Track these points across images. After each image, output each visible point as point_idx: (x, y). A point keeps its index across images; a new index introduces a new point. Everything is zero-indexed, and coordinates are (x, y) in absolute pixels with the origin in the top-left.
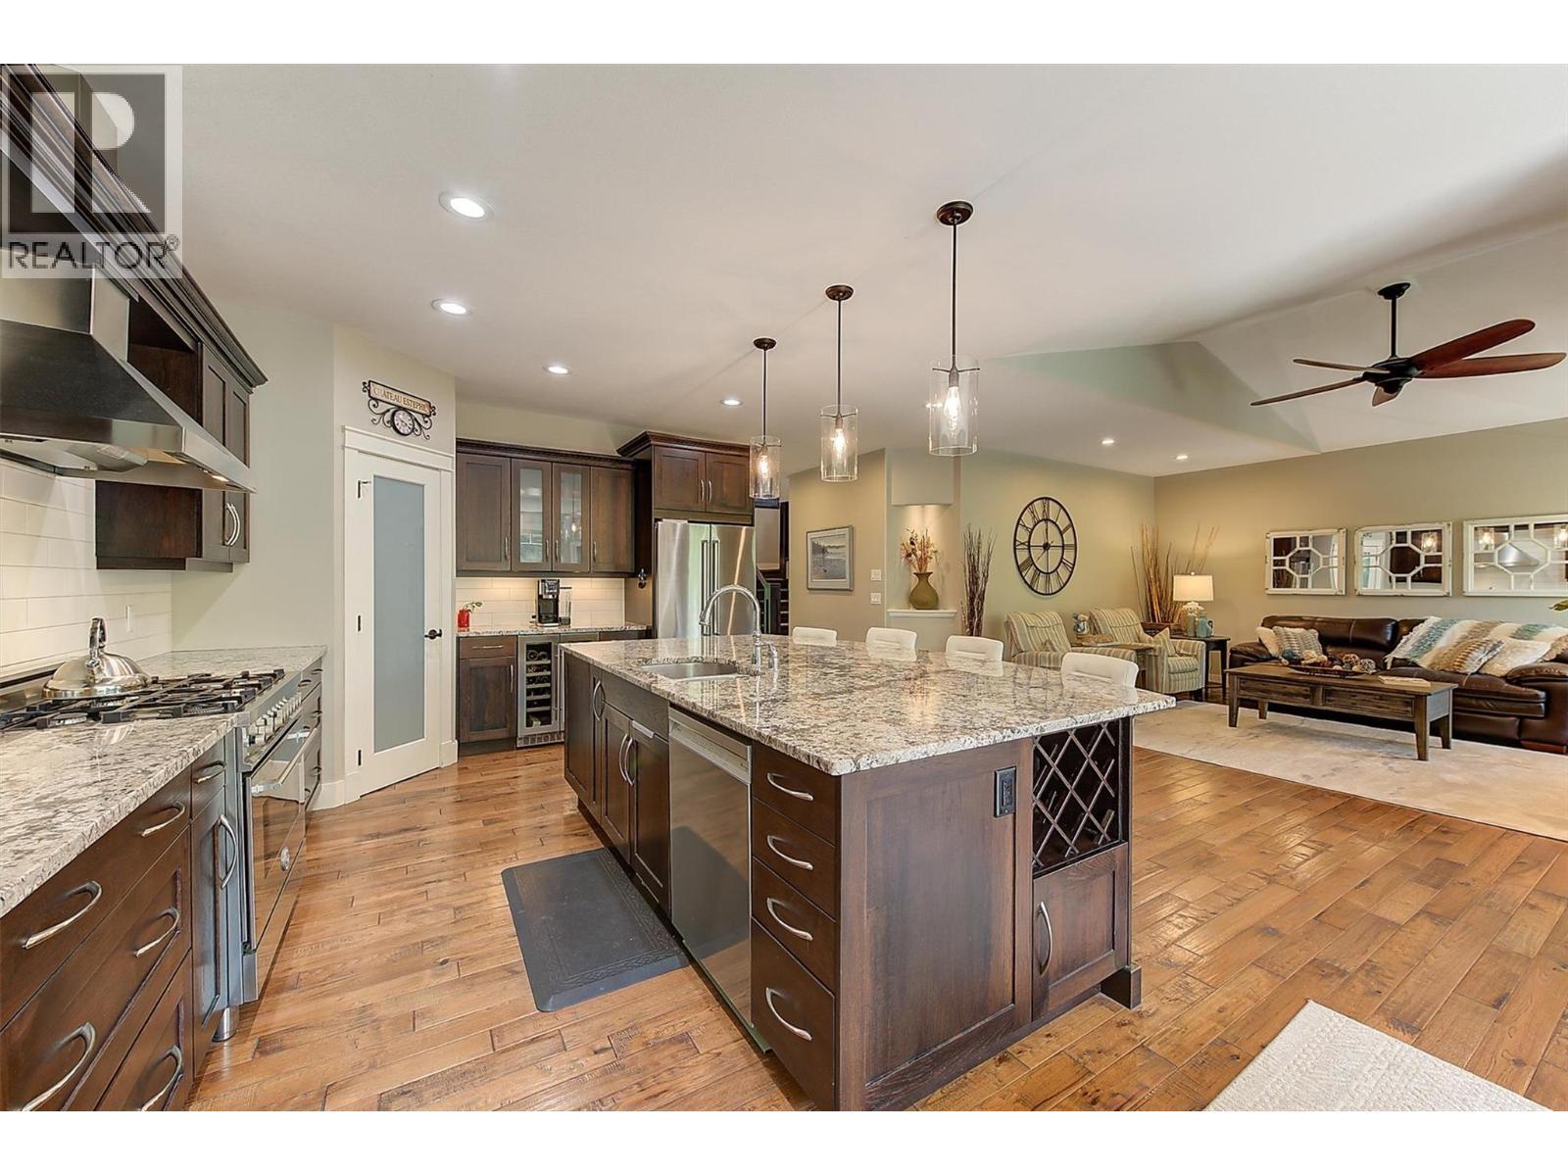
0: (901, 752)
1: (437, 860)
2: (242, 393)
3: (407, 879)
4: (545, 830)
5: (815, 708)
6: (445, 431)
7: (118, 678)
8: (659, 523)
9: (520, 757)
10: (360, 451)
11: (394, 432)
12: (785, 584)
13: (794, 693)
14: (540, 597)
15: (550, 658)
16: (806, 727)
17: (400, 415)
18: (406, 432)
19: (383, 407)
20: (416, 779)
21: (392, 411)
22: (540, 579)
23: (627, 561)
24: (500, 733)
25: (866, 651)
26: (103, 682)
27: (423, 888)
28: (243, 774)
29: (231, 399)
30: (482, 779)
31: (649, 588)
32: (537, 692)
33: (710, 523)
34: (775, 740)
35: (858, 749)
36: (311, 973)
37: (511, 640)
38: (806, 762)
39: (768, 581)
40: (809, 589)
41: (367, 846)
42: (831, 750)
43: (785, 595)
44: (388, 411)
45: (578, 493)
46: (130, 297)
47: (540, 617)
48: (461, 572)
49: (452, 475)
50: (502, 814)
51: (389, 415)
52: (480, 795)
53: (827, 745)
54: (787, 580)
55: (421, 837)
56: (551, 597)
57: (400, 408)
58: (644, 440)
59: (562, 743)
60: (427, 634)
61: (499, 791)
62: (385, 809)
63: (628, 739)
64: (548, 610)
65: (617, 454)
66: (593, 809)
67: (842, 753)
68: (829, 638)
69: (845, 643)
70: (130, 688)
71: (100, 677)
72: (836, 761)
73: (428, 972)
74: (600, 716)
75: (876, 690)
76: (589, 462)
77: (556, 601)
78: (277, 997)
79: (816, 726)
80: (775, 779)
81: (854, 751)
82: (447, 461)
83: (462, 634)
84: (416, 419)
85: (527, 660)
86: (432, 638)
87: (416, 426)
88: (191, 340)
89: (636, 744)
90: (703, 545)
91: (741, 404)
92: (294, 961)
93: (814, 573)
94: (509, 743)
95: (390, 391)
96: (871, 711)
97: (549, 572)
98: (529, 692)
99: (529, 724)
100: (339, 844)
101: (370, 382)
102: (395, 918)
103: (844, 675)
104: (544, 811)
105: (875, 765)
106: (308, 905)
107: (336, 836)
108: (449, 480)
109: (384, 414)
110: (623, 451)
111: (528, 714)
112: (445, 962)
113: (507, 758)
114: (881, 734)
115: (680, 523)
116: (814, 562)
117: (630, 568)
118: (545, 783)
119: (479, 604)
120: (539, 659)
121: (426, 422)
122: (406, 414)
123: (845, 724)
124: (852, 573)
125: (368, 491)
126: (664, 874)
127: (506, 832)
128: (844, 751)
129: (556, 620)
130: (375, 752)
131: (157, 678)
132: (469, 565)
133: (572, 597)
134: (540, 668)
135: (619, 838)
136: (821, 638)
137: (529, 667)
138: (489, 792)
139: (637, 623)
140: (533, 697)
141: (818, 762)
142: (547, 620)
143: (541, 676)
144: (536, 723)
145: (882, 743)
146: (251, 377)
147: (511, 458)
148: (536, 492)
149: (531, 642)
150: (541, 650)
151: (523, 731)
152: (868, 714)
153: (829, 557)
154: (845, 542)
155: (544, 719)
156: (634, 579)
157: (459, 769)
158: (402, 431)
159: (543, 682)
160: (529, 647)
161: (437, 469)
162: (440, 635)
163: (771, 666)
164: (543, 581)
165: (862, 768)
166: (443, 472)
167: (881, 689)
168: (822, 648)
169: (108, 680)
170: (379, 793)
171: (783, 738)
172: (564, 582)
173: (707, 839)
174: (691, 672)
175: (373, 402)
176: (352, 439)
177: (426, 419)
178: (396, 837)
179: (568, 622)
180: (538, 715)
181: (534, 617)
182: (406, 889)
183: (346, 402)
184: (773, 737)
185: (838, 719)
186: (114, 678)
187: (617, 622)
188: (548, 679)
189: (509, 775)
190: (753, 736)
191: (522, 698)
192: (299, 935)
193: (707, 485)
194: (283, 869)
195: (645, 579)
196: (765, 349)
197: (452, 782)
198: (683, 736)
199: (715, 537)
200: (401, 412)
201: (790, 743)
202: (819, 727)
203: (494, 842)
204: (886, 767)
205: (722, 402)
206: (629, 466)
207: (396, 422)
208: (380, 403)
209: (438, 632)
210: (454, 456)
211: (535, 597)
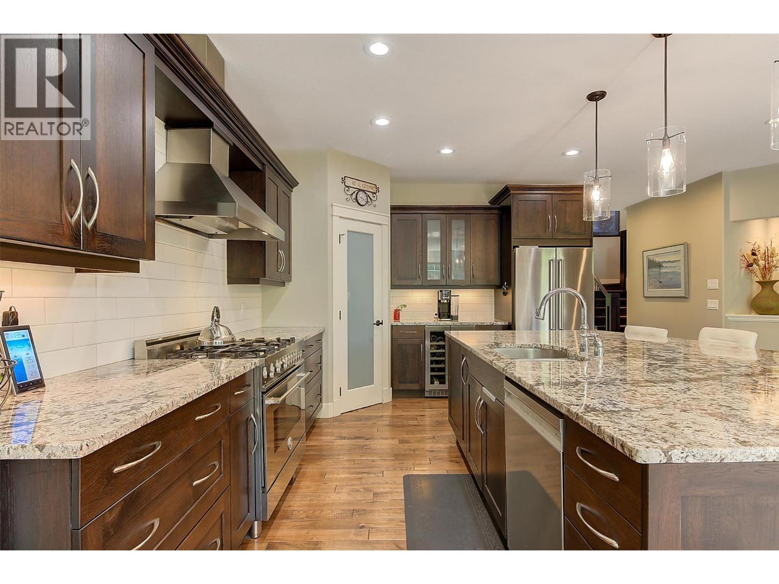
0: (727, 451)
1: (371, 460)
2: (287, 191)
3: (353, 468)
4: (434, 454)
5: (630, 393)
6: (385, 201)
7: (223, 337)
8: (517, 249)
9: (427, 403)
10: (340, 217)
11: (357, 204)
12: (624, 295)
13: (613, 377)
14: (439, 301)
15: (445, 341)
16: (617, 409)
17: (361, 194)
18: (364, 204)
19: (352, 190)
20: (369, 408)
21: (356, 192)
22: (439, 290)
23: (495, 278)
24: (415, 387)
25: (699, 348)
26: (217, 338)
27: (360, 476)
28: (262, 393)
29: (281, 194)
30: (403, 414)
31: (510, 296)
32: (437, 362)
33: (556, 247)
34: (581, 418)
35: (671, 439)
36: (298, 512)
37: (421, 328)
38: (610, 443)
39: (609, 292)
40: (644, 297)
41: (338, 443)
42: (639, 436)
43: (624, 303)
44: (354, 192)
45: (462, 232)
46: (229, 144)
47: (439, 314)
48: (394, 286)
49: (388, 227)
50: (410, 438)
51: (354, 195)
52: (400, 423)
53: (635, 430)
54: (626, 292)
55: (365, 443)
56: (446, 301)
57: (360, 190)
58: (506, 191)
59: (447, 397)
60: (375, 323)
61: (411, 422)
62: (351, 423)
63: (480, 400)
64: (445, 311)
65: (489, 204)
66: (463, 446)
67: (651, 441)
68: (661, 336)
69: (675, 341)
70: (227, 342)
71: (215, 336)
72: (642, 449)
73: (353, 530)
74: (466, 382)
75: (703, 382)
76: (469, 211)
77: (449, 304)
78: (281, 521)
79: (627, 409)
80: (583, 453)
81: (666, 441)
82: (385, 219)
83: (395, 324)
84: (368, 196)
85: (431, 341)
86: (378, 325)
87: (369, 200)
88: (261, 165)
89: (485, 404)
90: (550, 263)
91: (580, 152)
92: (293, 502)
93: (650, 286)
94: (420, 393)
95: (355, 181)
96: (694, 403)
97: (445, 286)
98: (432, 362)
99: (432, 383)
100: (327, 438)
101: (345, 177)
102: (343, 490)
103: (671, 367)
104: (435, 441)
105: (691, 460)
106: (305, 472)
107: (327, 434)
108: (387, 230)
109: (352, 194)
110: (493, 201)
111: (432, 376)
112: (363, 527)
113: (418, 402)
114: (702, 428)
115: (534, 249)
116: (649, 275)
117: (497, 282)
118: (438, 422)
119: (405, 306)
120: (438, 341)
121: (374, 197)
122: (363, 193)
123: (661, 411)
124: (688, 282)
125: (344, 239)
126: (502, 504)
127: (411, 450)
128: (653, 439)
129: (449, 316)
130: (348, 389)
131: (244, 339)
132: (399, 282)
133: (459, 303)
134: (439, 347)
135: (477, 471)
136: (652, 335)
137: (431, 346)
138: (405, 422)
139: (502, 320)
140: (434, 366)
141: (622, 446)
142: (444, 317)
143: (440, 353)
144: (436, 382)
145: (701, 437)
146: (291, 183)
147: (422, 214)
148: (437, 234)
149: (433, 330)
150: (438, 335)
151: (428, 387)
152: (689, 405)
153: (663, 270)
154: (680, 257)
155: (442, 380)
156: (500, 290)
157: (393, 406)
158: (361, 204)
159: (440, 357)
160: (432, 333)
161: (380, 224)
162: (382, 324)
163: (596, 354)
164: (441, 291)
165: (674, 460)
166: (383, 226)
167: (710, 382)
168: (652, 343)
169: (219, 337)
170: (350, 413)
171: (590, 417)
172: (454, 292)
173: (543, 485)
174: (531, 355)
175: (347, 188)
176: (337, 211)
177: (374, 195)
178: (353, 441)
179: (456, 318)
180: (438, 377)
181: (436, 315)
182: (352, 474)
183: (334, 190)
184: (580, 414)
185: (653, 406)
186: (222, 337)
187: (489, 318)
188: (443, 355)
189: (417, 413)
190: (563, 411)
191: (428, 366)
192: (298, 488)
193: (553, 219)
194: (289, 449)
195: (507, 289)
196: (597, 100)
197: (388, 412)
198: (514, 403)
199: (561, 256)
200: (361, 192)
201: (595, 423)
202: (631, 411)
203: (403, 455)
204: (706, 465)
205: (563, 154)
206: (496, 212)
207: (358, 199)
208: (350, 189)
209: (381, 322)
210: (390, 216)
211: (437, 302)
